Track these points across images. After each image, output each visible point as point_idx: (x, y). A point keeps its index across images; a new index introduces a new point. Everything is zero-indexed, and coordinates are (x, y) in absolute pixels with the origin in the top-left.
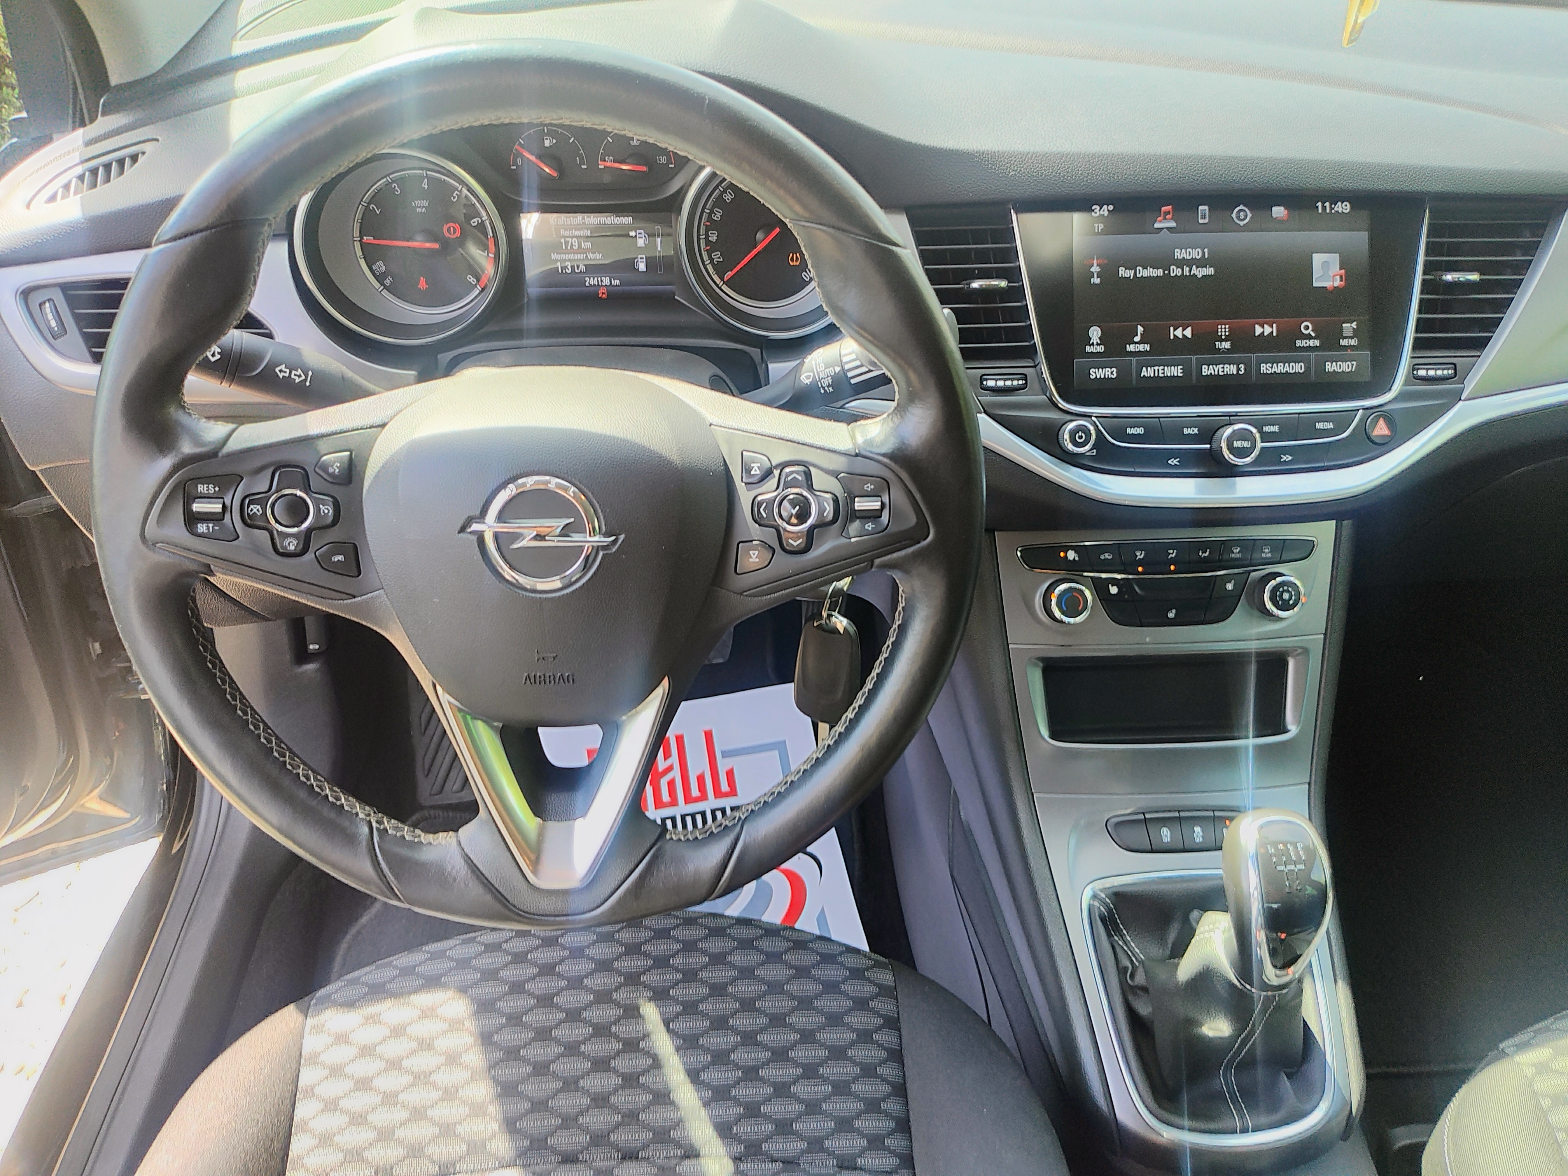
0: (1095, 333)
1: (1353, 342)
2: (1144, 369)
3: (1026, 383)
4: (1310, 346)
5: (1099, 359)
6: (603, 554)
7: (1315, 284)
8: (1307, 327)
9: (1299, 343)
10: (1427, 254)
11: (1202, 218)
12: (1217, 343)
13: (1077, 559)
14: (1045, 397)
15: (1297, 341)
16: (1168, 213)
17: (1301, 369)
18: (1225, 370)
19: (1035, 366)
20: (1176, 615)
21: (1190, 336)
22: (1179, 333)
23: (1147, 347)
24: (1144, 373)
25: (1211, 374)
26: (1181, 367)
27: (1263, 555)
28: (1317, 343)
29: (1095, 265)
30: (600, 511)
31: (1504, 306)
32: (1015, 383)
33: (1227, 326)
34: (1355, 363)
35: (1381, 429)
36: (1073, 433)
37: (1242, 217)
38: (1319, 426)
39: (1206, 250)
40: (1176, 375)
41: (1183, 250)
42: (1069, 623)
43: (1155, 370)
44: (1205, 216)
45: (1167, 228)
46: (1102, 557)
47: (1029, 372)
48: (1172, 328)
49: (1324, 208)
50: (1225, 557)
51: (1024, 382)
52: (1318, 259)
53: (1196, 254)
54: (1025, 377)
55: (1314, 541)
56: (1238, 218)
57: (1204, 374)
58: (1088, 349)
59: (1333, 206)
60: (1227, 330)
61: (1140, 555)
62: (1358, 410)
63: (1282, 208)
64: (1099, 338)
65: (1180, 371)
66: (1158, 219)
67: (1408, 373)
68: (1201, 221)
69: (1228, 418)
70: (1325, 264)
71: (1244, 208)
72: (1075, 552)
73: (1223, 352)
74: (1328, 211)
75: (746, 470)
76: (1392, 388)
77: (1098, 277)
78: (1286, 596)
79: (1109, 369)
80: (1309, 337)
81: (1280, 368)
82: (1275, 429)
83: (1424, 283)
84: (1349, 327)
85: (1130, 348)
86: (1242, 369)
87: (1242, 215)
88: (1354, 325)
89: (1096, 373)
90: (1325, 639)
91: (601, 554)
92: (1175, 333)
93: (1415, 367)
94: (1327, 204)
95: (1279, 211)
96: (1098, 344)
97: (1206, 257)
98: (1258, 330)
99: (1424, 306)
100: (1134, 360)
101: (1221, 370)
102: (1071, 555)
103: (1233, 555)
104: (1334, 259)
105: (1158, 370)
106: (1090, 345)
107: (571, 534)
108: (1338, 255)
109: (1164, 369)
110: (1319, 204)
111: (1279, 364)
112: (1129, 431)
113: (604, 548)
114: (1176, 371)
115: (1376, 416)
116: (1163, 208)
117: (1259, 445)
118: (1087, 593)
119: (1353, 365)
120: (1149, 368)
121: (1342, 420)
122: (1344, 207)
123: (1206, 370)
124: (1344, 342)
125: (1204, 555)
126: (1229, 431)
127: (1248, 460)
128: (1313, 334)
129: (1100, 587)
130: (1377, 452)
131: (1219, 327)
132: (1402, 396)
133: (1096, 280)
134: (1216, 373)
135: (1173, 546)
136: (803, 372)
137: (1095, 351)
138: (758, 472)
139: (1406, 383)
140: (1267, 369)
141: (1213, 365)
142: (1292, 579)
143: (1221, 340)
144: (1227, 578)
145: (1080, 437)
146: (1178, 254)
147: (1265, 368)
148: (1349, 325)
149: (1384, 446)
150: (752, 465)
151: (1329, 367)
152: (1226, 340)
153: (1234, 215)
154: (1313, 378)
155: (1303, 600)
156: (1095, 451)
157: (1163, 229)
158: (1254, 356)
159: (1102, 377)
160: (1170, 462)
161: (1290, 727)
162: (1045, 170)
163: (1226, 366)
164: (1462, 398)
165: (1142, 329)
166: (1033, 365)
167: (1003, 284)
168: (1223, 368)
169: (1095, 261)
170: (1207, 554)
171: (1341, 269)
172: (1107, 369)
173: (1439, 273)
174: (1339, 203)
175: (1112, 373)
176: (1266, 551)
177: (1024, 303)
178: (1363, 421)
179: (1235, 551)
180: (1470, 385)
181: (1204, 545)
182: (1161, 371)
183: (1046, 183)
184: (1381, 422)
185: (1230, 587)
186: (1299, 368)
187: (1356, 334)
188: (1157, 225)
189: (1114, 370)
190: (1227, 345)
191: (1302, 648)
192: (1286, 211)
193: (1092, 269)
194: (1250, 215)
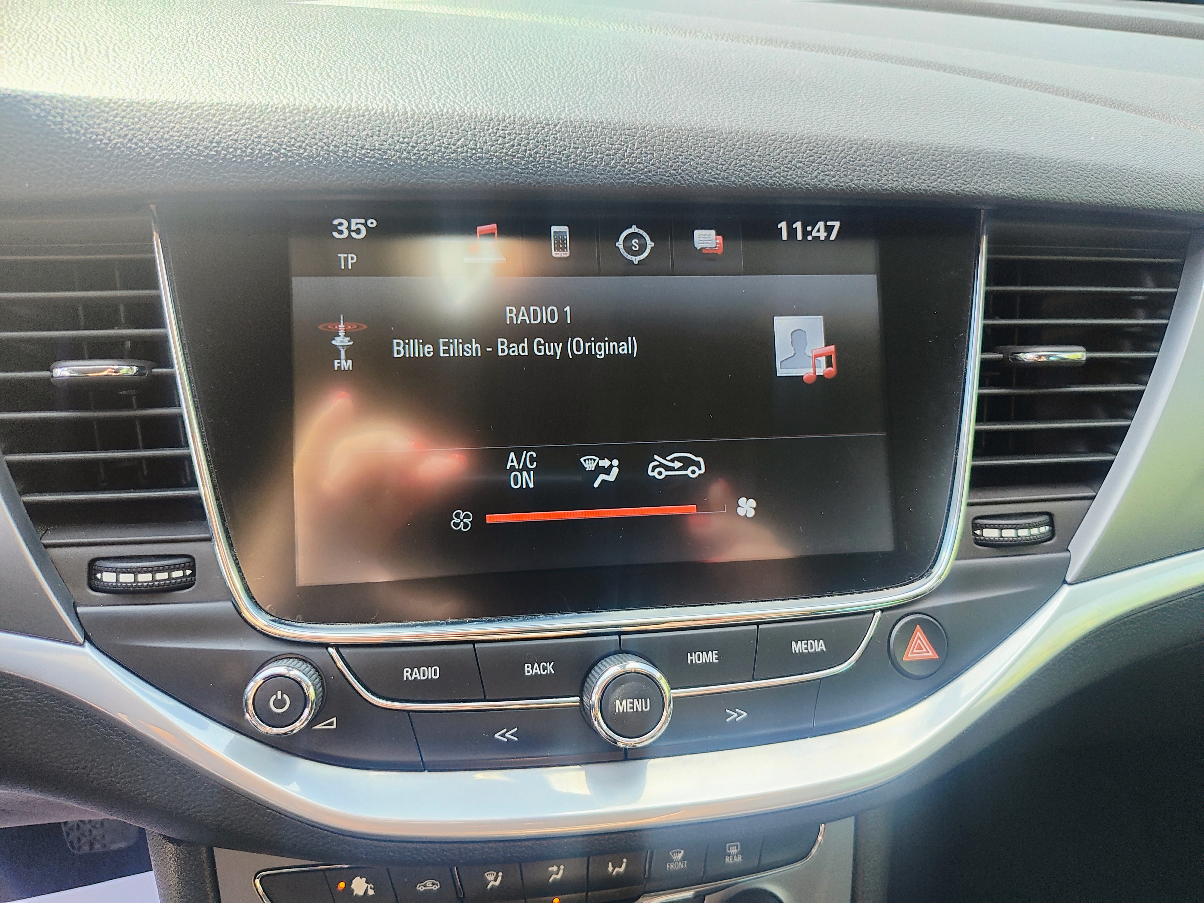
3: (193, 575)
10: (988, 314)
11: (557, 248)
13: (372, 891)
14: (231, 604)
19: (204, 535)
27: (728, 860)
29: (340, 332)
32: (165, 575)
35: (918, 649)
38: (799, 647)
39: (565, 307)
41: (521, 307)
44: (563, 244)
46: (420, 888)
47: (196, 551)
49: (792, 232)
50: (657, 870)
51: (188, 572)
52: (784, 326)
54: (188, 562)
59: (809, 228)
61: (494, 880)
62: (873, 612)
63: (713, 232)
67: (964, 533)
68: (555, 254)
69: (609, 640)
71: (641, 232)
72: (365, 882)
74: (799, 237)
76: (937, 565)
77: (347, 357)
82: (712, 657)
83: (986, 366)
93: (974, 523)
94: (798, 225)
97: (567, 319)
99: (987, 409)
102: (359, 886)
103: (672, 866)
104: (813, 327)
108: (822, 317)
110: (783, 225)
112: (407, 674)
115: (907, 622)
121: (842, 633)
122: (829, 231)
125: (617, 869)
126: (607, 675)
127: (647, 738)
130: (913, 693)
132: (956, 581)
139: (962, 553)
145: (280, 704)
146: (513, 316)
149: (925, 681)
160: (497, 737)
164: (1069, 577)
166: (201, 534)
167: (129, 369)
169: (341, 326)
170: (622, 869)
171: (827, 345)
174: (820, 223)
176: (734, 851)
177: (173, 410)
178: (884, 631)
179: (674, 858)
180: (1082, 551)
184: (918, 635)
192: (720, 237)
193: (337, 342)
194: (650, 244)
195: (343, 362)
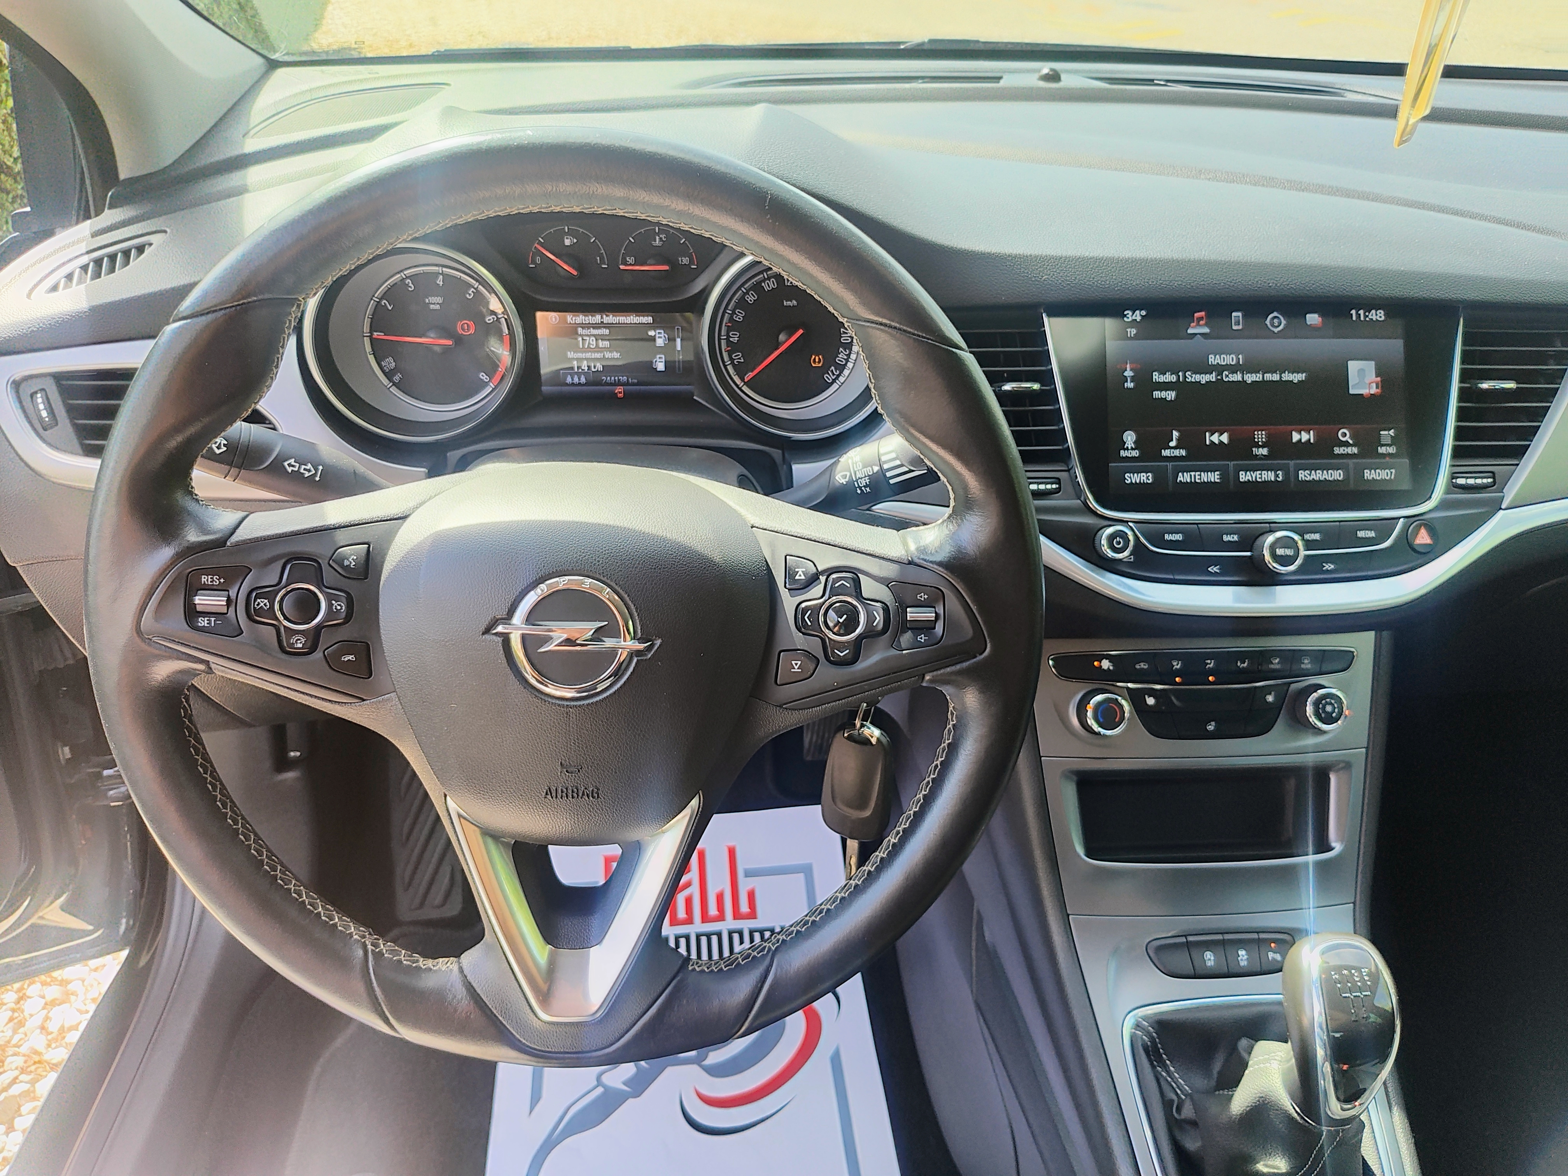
0: (1130, 438)
1: (1392, 450)
2: (1180, 474)
3: (1060, 488)
4: (1348, 454)
5: (1135, 465)
6: (638, 660)
7: (1352, 392)
8: (1345, 434)
9: (1337, 450)
10: (1463, 362)
11: (1235, 325)
12: (1254, 449)
13: (1111, 668)
14: (1079, 501)
15: (1335, 448)
16: (1201, 318)
17: (1340, 476)
18: (1263, 476)
19: (1068, 471)
20: (1215, 727)
21: (1226, 441)
22: (1215, 438)
23: (1183, 453)
24: (1180, 478)
25: (1248, 480)
26: (1218, 473)
27: (1303, 666)
28: (1355, 450)
29: (1128, 369)
30: (636, 614)
31: (1541, 414)
32: (1049, 486)
33: (1263, 432)
34: (1393, 471)
35: (1423, 538)
36: (1111, 538)
37: (1276, 324)
38: (1361, 534)
39: (1240, 356)
40: (1213, 480)
41: (1218, 356)
42: (1104, 735)
43: (1191, 475)
44: (1239, 322)
45: (1200, 334)
46: (1137, 667)
47: (1063, 476)
48: (1207, 434)
49: (1359, 316)
50: (1264, 667)
51: (1057, 486)
52: (1353, 367)
53: (1230, 359)
54: (1058, 481)
55: (1353, 652)
56: (1273, 325)
57: (1241, 480)
58: (1123, 453)
59: (1367, 314)
60: (1264, 436)
61: (1177, 665)
62: (1400, 518)
63: (1316, 316)
64: (1134, 443)
65: (1217, 477)
66: (1192, 324)
67: (1447, 480)
68: (1235, 327)
69: (1267, 525)
70: (1361, 372)
71: (1278, 315)
72: (1110, 662)
73: (1261, 459)
74: (1362, 318)
75: (790, 574)
76: (1433, 496)
77: (1131, 382)
78: (1329, 708)
79: (1144, 474)
80: (1346, 444)
81: (1318, 475)
82: (1317, 536)
83: (1462, 391)
84: (1387, 435)
85: (1166, 453)
86: (1280, 476)
87: (1276, 322)
88: (1392, 432)
89: (1132, 478)
90: (1367, 753)
91: (635, 660)
92: (1212, 438)
93: (1453, 476)
94: (1361, 312)
95: (1313, 319)
96: (1132, 449)
97: (1241, 363)
98: (1296, 437)
99: (1462, 414)
100: (1170, 465)
101: (1258, 476)
102: (1106, 664)
103: (1272, 666)
104: (1370, 367)
105: (1195, 476)
106: (1124, 449)
107: (604, 639)
108: (1373, 363)
109: (1200, 475)
110: (1353, 312)
111: (1318, 471)
112: (1167, 537)
113: (638, 653)
114: (1214, 477)
115: (1417, 526)
116: (1196, 315)
117: (1303, 553)
118: (1123, 702)
119: (1391, 473)
120: (1185, 474)
121: (1384, 527)
122: (1378, 315)
123: (1243, 477)
124: (1382, 450)
125: (1242, 665)
126: (1270, 539)
127: (1292, 568)
128: (1351, 442)
129: (1136, 698)
130: (1419, 562)
131: (1256, 433)
132: (1444, 505)
133: (1130, 385)
134: (1254, 479)
135: (1211, 656)
136: (836, 472)
137: (1130, 456)
138: (803, 577)
139: (1448, 492)
140: (1305, 476)
141: (1250, 471)
142: (1334, 691)
143: (1258, 447)
144: (1268, 690)
145: (1119, 543)
146: (1213, 360)
147: (1303, 475)
148: (1386, 432)
149: (1426, 556)
150: (796, 570)
151: (1369, 475)
152: (1263, 447)
153: (1268, 322)
154: (1352, 486)
155: (1346, 712)
156: (1132, 557)
157: (1196, 334)
158: (1292, 463)
159: (1138, 482)
160: (1209, 569)
161: (1333, 844)
162: (1078, 275)
163: (1263, 472)
164: (1503, 507)
165: (1177, 434)
166: (1067, 469)
167: (1036, 386)
168: (1261, 474)
169: (1128, 366)
170: (1246, 665)
171: (1376, 377)
172: (1142, 474)
173: (1478, 381)
174: (1373, 311)
175: (1147, 478)
176: (1306, 661)
177: (1057, 406)
178: (1405, 530)
179: (1274, 662)
180: (1510, 493)
181: (1242, 656)
182: (1197, 477)
183: (1080, 287)
184: (1423, 532)
185: (1270, 698)
186: (1337, 475)
187: (1394, 441)
188: (1190, 331)
189: (1149, 474)
190: (1264, 451)
191: (1343, 761)
192: (1320, 319)
193: (1126, 374)
194: (1284, 322)
195: (1129, 384)
